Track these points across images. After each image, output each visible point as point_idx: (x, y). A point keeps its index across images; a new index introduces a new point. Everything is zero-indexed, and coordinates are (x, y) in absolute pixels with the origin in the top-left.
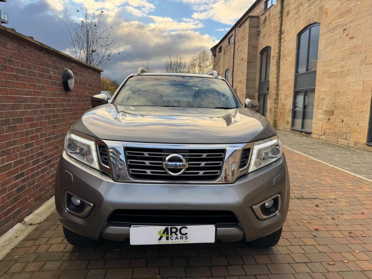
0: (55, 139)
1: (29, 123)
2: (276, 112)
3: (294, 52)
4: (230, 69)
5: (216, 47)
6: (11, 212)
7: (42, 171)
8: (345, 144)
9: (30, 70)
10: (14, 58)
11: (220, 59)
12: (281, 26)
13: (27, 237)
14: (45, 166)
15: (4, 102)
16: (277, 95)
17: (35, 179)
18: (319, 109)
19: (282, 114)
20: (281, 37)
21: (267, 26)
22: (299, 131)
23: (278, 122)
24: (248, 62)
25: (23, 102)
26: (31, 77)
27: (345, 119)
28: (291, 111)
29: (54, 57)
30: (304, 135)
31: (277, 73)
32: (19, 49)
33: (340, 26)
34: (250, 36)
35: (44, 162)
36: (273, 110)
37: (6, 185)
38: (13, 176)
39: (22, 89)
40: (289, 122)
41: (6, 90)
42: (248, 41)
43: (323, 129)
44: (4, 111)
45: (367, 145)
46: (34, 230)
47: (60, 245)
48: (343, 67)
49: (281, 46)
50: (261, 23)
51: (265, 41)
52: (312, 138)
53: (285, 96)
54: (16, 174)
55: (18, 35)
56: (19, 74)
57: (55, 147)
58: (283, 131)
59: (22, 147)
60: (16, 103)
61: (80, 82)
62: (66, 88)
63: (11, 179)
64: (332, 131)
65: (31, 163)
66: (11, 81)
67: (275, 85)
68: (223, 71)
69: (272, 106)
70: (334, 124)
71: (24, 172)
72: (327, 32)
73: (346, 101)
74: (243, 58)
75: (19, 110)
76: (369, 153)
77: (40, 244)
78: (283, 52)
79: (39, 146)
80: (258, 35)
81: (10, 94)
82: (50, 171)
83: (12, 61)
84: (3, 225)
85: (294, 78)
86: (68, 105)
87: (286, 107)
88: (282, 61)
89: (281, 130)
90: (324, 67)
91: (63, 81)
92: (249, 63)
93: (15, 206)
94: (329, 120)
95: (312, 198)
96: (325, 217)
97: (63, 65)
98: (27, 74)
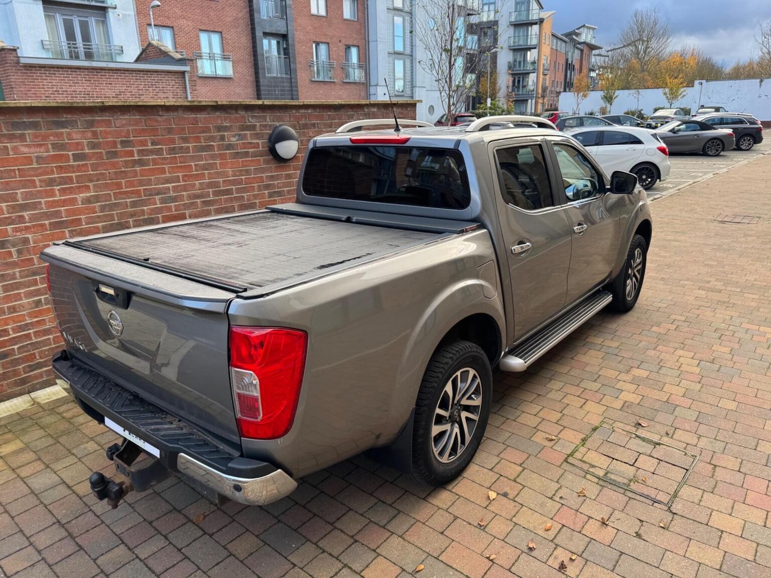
9: (173, 146)
10: (133, 137)
15: (115, 200)
25: (158, 194)
26: (177, 155)
29: (240, 112)
32: (145, 120)
39: (153, 177)
41: (119, 183)
44: (115, 212)
56: (148, 156)
60: (141, 197)
66: (129, 169)
75: (149, 207)
81: (126, 188)
83: (129, 141)
91: (268, 146)
95: (647, 497)
96: (555, 553)
97: (268, 119)
98: (165, 154)
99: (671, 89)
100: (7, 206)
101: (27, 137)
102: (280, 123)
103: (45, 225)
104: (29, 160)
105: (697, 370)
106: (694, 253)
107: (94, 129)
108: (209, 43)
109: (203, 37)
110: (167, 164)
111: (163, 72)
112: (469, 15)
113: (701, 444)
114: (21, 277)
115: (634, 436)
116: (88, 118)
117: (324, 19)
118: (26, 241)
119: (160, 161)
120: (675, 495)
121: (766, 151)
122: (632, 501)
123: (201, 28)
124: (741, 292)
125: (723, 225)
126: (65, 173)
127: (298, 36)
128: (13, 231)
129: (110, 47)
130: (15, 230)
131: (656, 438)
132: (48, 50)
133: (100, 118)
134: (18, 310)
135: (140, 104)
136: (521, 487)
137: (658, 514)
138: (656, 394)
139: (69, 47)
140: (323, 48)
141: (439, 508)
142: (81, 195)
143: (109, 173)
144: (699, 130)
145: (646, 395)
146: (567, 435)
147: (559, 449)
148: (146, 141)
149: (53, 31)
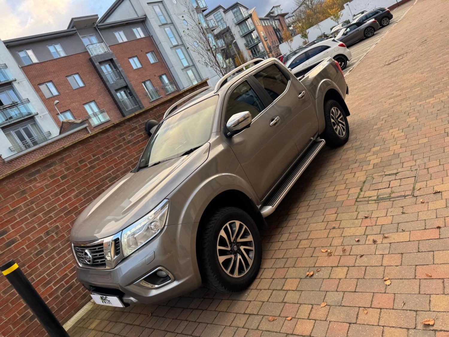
9: (103, 153)
10: (83, 157)
15: (88, 190)
25: (106, 179)
26: (107, 157)
32: (85, 147)
39: (101, 172)
41: (87, 181)
56: (94, 163)
60: (100, 184)
66: (88, 173)
81: (91, 182)
83: (83, 160)
91: (147, 133)
95: (401, 196)
96: (368, 238)
97: (141, 121)
99: (334, 15)
100: (42, 214)
101: (38, 179)
102: (147, 120)
103: (62, 216)
104: (42, 189)
105: (403, 134)
106: (380, 85)
107: (64, 162)
108: (91, 109)
109: (87, 107)
110: (104, 163)
111: (76, 132)
112: (212, 31)
113: (418, 163)
114: (63, 245)
115: (384, 176)
116: (60, 157)
117: (142, 69)
118: (57, 227)
119: (100, 163)
120: (414, 189)
121: (397, 20)
122: (395, 202)
123: (84, 103)
124: (410, 90)
125: (389, 65)
126: (61, 188)
127: (133, 83)
128: (50, 225)
129: (43, 134)
130: (51, 224)
131: (395, 171)
132: (14, 151)
133: (65, 155)
134: (68, 262)
135: (80, 140)
136: (340, 221)
137: (409, 200)
138: (386, 154)
139: (24, 145)
140: (148, 83)
141: (306, 248)
142: (72, 195)
143: (80, 179)
144: (357, 27)
145: (382, 156)
146: (352, 191)
147: (351, 198)
148: (90, 156)
149: (12, 141)
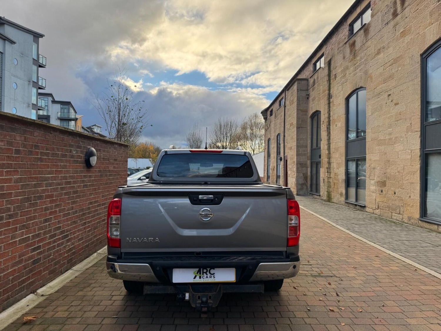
0: (74, 214)
1: (49, 199)
2: (329, 182)
3: (343, 117)
4: (281, 134)
5: (266, 110)
6: (25, 283)
7: (59, 245)
8: (399, 220)
10: (40, 144)
11: (271, 123)
12: (329, 90)
13: (37, 305)
14: (62, 240)
15: (28, 182)
16: (329, 163)
17: (51, 252)
18: (370, 179)
19: (336, 184)
20: (330, 101)
21: (316, 89)
22: (353, 204)
23: (332, 194)
24: (297, 127)
25: (45, 181)
26: (54, 158)
27: (397, 191)
28: (344, 182)
29: (77, 138)
30: (358, 209)
31: (328, 140)
32: (45, 135)
33: (384, 92)
34: (298, 99)
35: (61, 236)
36: (326, 180)
37: (23, 256)
38: (31, 248)
39: (44, 170)
40: (342, 194)
41: (31, 171)
42: (297, 105)
43: (377, 202)
44: (27, 190)
45: (420, 220)
46: (45, 300)
47: (65, 312)
48: (390, 134)
49: (331, 110)
50: (310, 86)
51: (314, 105)
52: (367, 212)
53: (337, 165)
54: (34, 246)
55: (45, 124)
56: (44, 156)
57: (73, 222)
58: (337, 204)
59: (41, 222)
60: (38, 182)
61: (104, 158)
62: (88, 164)
63: (28, 251)
64: (385, 204)
65: (48, 237)
66: (36, 163)
67: (327, 152)
68: (275, 136)
69: (325, 175)
70: (387, 197)
71: (41, 245)
72: (373, 97)
73: (397, 171)
74: (293, 123)
75: (41, 188)
76: (422, 229)
77: (48, 311)
78: (332, 116)
79: (57, 221)
80: (308, 98)
81: (33, 175)
82: (66, 246)
83: (38, 146)
84: (17, 294)
85: (344, 145)
86: (89, 181)
87: (338, 177)
88: (332, 126)
89: (335, 203)
90: (373, 134)
91: (85, 158)
92: (299, 128)
93: (29, 277)
94: (382, 191)
97: (86, 144)
98: (50, 156)
102: (90, 147)
110: (50, 163)
112: (39, 109)
126: (10, 161)
142: (15, 177)
143: (28, 164)
148: (44, 147)
